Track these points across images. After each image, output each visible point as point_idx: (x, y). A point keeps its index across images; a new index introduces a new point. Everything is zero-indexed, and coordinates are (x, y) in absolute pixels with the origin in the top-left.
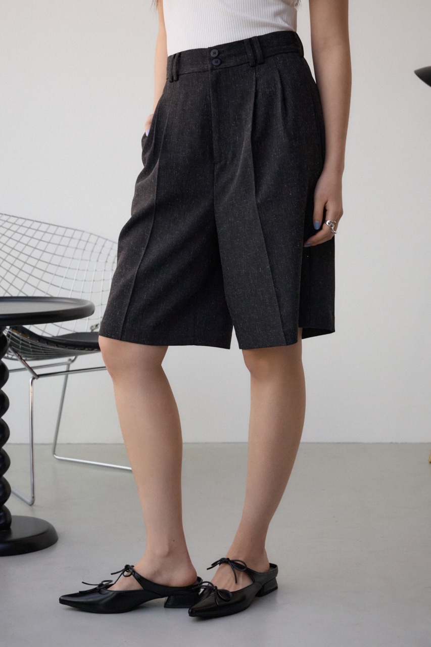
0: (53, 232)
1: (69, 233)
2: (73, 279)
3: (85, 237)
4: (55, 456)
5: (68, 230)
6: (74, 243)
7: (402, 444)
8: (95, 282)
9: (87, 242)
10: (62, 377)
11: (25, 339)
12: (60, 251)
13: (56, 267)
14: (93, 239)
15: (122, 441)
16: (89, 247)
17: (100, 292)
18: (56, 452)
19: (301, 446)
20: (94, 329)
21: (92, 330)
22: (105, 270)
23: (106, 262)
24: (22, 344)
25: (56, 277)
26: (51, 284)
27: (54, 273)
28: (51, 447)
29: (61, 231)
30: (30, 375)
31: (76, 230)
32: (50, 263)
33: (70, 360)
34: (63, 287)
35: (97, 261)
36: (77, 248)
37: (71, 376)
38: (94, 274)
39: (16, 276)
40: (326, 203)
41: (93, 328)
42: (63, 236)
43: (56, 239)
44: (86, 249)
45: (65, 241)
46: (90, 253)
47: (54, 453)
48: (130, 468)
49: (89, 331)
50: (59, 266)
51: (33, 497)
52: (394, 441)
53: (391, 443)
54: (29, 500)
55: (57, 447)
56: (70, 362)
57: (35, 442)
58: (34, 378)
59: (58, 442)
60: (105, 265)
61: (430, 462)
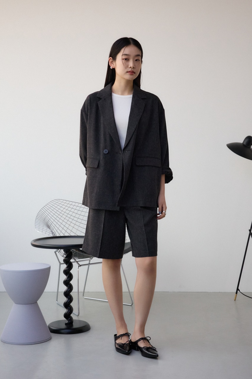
4: (84, 297)
10: (87, 266)
11: (76, 251)
15: (104, 291)
18: (84, 295)
24: (75, 253)
30: (78, 265)
37: (90, 266)
39: (73, 227)
40: (162, 205)
48: (107, 301)
51: (79, 313)
54: (77, 314)
55: (84, 293)
57: (79, 291)
58: (79, 266)
61: (235, 300)
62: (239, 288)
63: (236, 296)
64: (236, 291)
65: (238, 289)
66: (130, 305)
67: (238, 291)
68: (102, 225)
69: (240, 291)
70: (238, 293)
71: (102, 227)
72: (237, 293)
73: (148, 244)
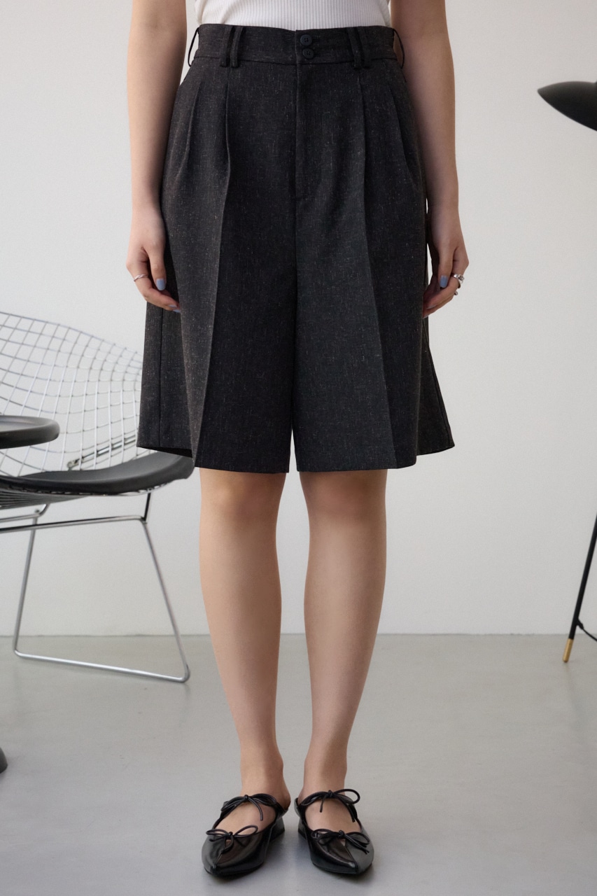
0: (14, 326)
1: (37, 327)
2: (42, 394)
3: (61, 332)
4: (16, 652)
5: (36, 322)
6: (44, 341)
7: (528, 635)
8: (73, 398)
9: (64, 340)
12: (24, 352)
13: (18, 376)
14: (72, 336)
16: (67, 347)
17: (81, 412)
18: (18, 648)
19: (377, 639)
20: (73, 467)
21: (70, 468)
22: (88, 381)
23: (91, 368)
25: (17, 390)
26: (10, 401)
27: (14, 385)
28: (11, 641)
29: (25, 324)
31: (47, 322)
32: (9, 371)
33: (38, 511)
34: (27, 405)
35: (78, 367)
36: (48, 349)
38: (72, 386)
40: (455, 251)
41: (71, 465)
42: (29, 331)
43: (18, 336)
44: (62, 350)
45: (31, 339)
46: (68, 355)
47: (15, 649)
49: (66, 469)
50: (22, 375)
52: (515, 632)
53: (512, 634)
55: (20, 640)
56: (37, 515)
59: (21, 633)
60: (89, 373)
61: (566, 661)
62: (581, 618)
63: (571, 645)
64: (568, 631)
65: (576, 623)
66: (180, 679)
67: (578, 629)
68: (211, 327)
69: (586, 628)
70: (576, 637)
71: (211, 333)
72: (572, 635)
73: (392, 413)
